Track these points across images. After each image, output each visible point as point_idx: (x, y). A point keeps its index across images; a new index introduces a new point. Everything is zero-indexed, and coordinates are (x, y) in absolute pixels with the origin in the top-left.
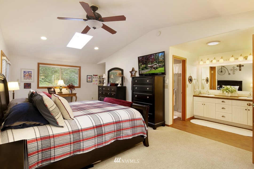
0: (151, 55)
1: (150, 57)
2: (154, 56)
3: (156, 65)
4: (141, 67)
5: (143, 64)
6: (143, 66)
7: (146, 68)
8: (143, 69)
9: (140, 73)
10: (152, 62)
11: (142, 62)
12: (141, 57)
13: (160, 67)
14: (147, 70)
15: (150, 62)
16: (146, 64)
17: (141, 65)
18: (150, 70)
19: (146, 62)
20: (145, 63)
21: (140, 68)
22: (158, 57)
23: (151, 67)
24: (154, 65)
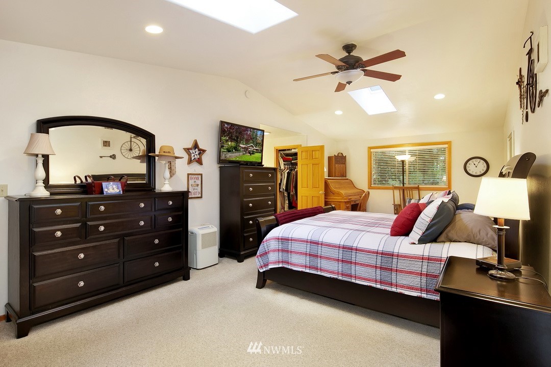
0: (247, 128)
1: (245, 131)
2: (251, 131)
3: (253, 147)
4: (226, 146)
5: (231, 139)
6: (230, 143)
7: (236, 149)
8: (229, 151)
9: (223, 157)
10: (247, 142)
11: (229, 134)
12: (228, 123)
13: (257, 152)
14: (237, 154)
15: (244, 140)
16: (237, 141)
17: (227, 141)
18: (243, 154)
19: (238, 138)
20: (234, 139)
21: (224, 148)
22: (257, 135)
23: (246, 149)
24: (250, 146)
